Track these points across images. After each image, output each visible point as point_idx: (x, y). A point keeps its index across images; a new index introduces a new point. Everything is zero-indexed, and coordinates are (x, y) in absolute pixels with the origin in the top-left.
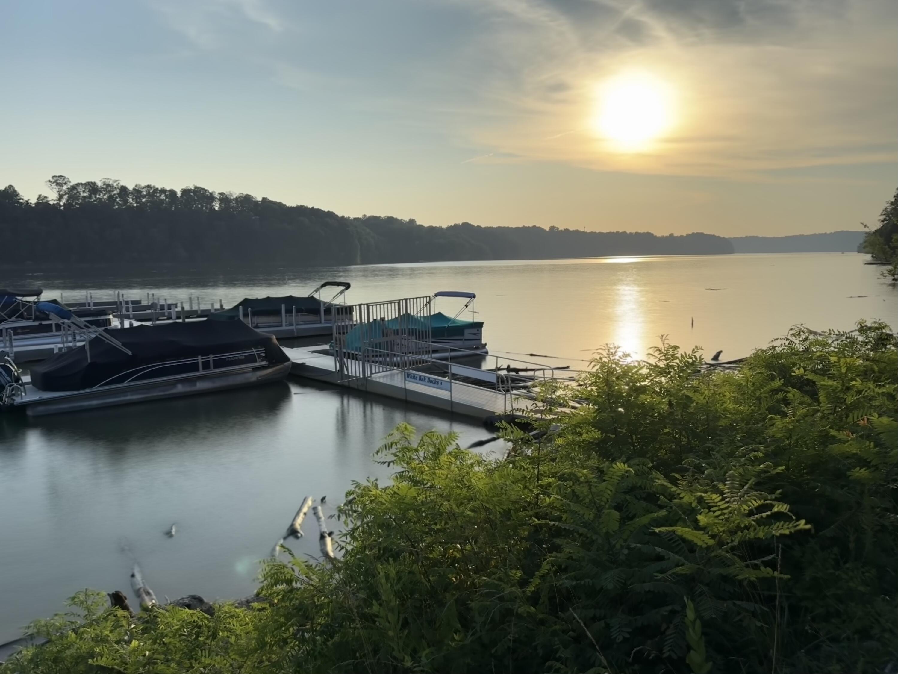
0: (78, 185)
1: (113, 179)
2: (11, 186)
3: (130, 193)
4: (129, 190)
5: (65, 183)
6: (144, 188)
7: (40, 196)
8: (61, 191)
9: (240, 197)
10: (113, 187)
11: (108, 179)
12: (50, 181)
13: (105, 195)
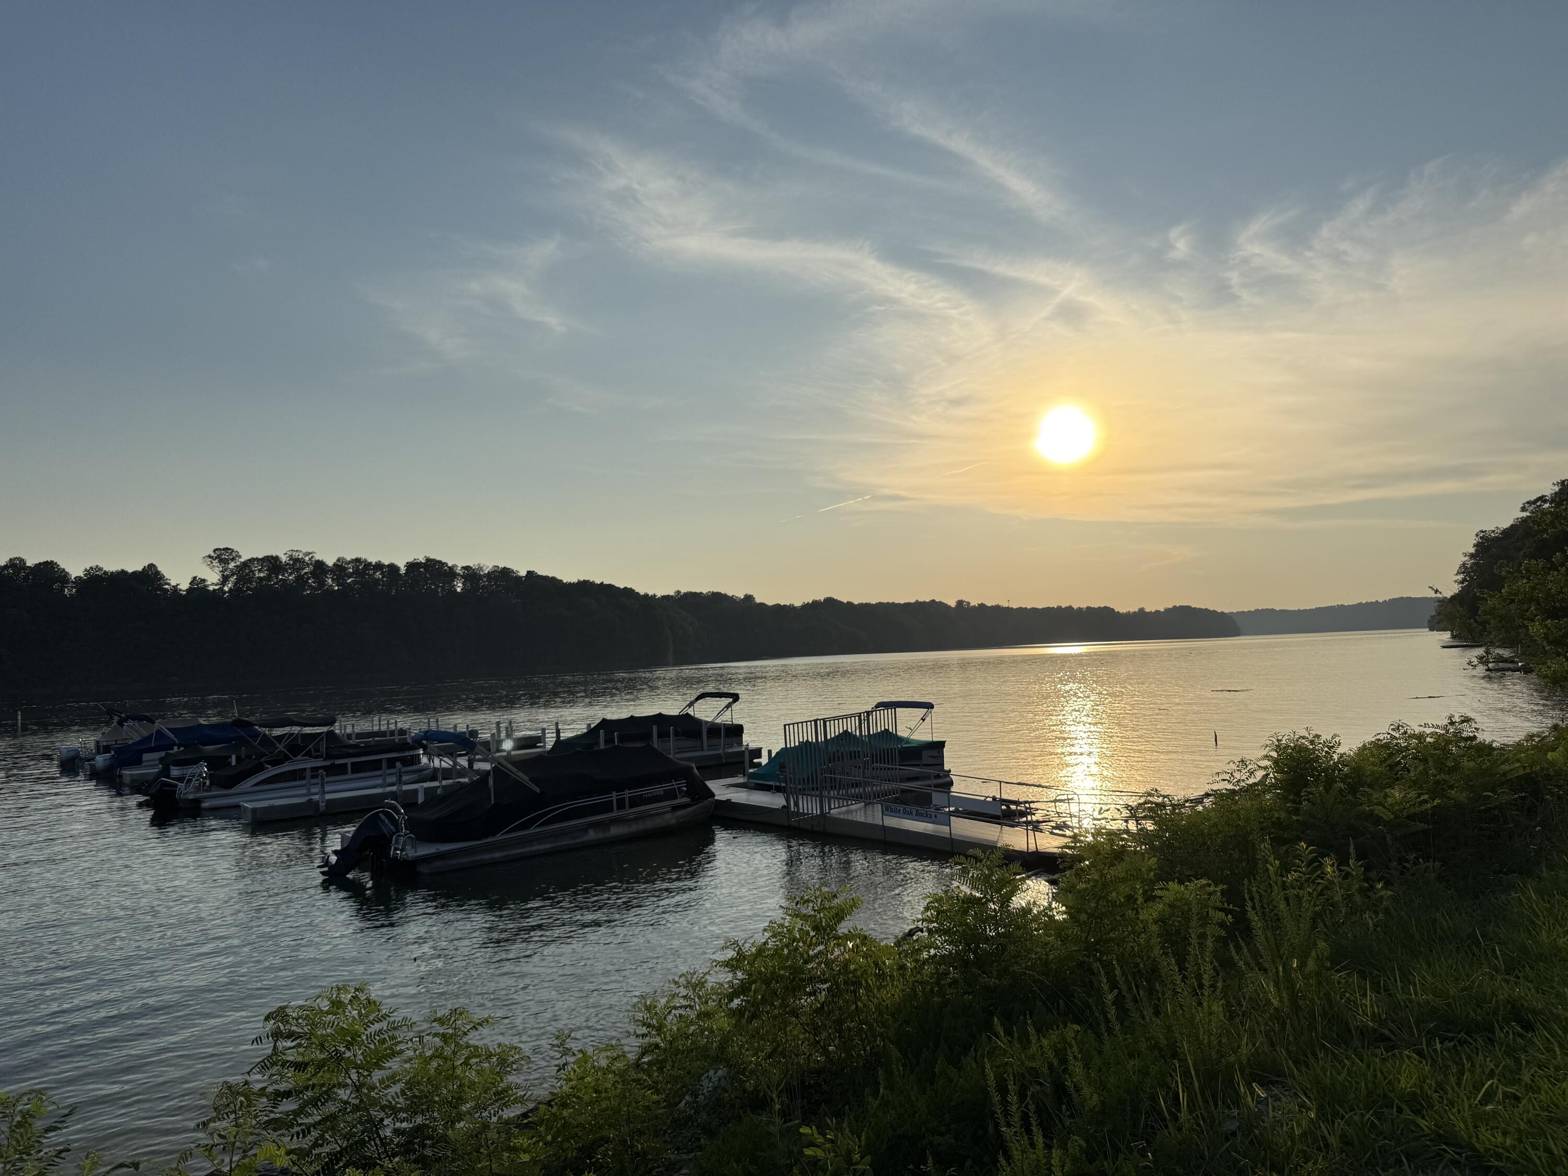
0: (252, 560)
1: (304, 551)
2: (151, 566)
3: (329, 571)
4: (327, 566)
5: (233, 559)
6: (349, 562)
7: (195, 578)
8: (226, 570)
9: (495, 571)
10: (304, 562)
11: (297, 551)
12: (210, 556)
13: (290, 574)
